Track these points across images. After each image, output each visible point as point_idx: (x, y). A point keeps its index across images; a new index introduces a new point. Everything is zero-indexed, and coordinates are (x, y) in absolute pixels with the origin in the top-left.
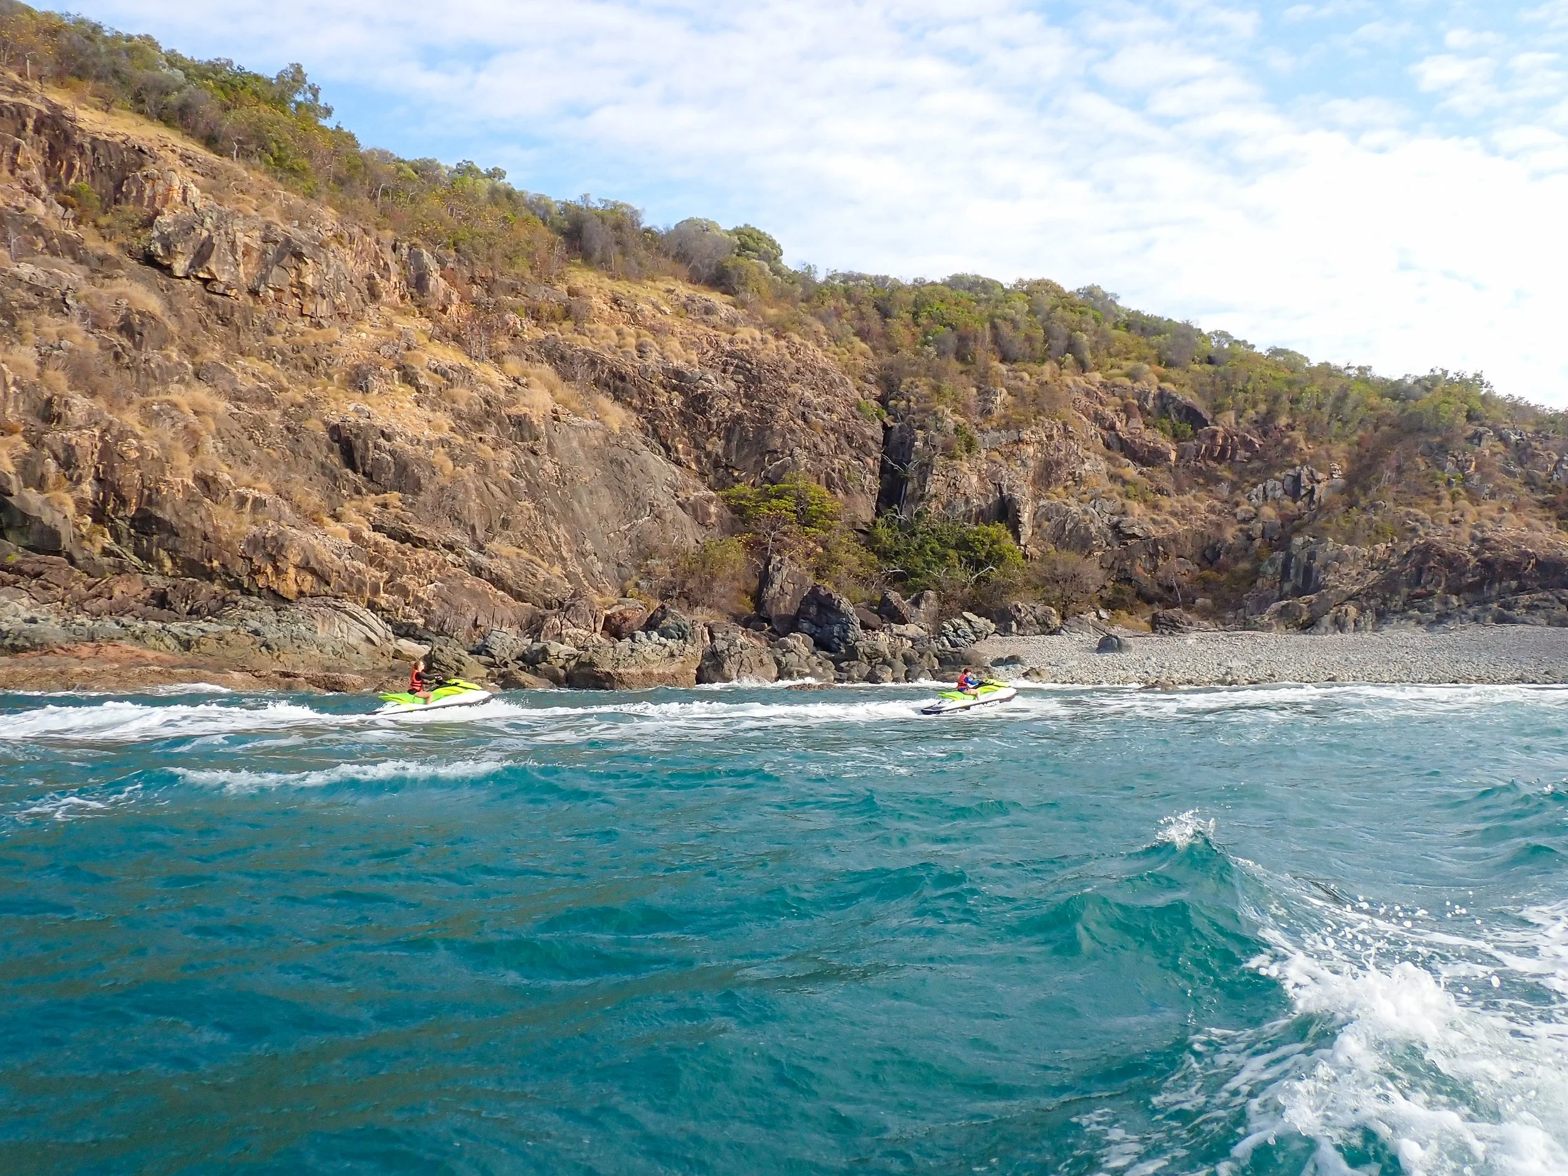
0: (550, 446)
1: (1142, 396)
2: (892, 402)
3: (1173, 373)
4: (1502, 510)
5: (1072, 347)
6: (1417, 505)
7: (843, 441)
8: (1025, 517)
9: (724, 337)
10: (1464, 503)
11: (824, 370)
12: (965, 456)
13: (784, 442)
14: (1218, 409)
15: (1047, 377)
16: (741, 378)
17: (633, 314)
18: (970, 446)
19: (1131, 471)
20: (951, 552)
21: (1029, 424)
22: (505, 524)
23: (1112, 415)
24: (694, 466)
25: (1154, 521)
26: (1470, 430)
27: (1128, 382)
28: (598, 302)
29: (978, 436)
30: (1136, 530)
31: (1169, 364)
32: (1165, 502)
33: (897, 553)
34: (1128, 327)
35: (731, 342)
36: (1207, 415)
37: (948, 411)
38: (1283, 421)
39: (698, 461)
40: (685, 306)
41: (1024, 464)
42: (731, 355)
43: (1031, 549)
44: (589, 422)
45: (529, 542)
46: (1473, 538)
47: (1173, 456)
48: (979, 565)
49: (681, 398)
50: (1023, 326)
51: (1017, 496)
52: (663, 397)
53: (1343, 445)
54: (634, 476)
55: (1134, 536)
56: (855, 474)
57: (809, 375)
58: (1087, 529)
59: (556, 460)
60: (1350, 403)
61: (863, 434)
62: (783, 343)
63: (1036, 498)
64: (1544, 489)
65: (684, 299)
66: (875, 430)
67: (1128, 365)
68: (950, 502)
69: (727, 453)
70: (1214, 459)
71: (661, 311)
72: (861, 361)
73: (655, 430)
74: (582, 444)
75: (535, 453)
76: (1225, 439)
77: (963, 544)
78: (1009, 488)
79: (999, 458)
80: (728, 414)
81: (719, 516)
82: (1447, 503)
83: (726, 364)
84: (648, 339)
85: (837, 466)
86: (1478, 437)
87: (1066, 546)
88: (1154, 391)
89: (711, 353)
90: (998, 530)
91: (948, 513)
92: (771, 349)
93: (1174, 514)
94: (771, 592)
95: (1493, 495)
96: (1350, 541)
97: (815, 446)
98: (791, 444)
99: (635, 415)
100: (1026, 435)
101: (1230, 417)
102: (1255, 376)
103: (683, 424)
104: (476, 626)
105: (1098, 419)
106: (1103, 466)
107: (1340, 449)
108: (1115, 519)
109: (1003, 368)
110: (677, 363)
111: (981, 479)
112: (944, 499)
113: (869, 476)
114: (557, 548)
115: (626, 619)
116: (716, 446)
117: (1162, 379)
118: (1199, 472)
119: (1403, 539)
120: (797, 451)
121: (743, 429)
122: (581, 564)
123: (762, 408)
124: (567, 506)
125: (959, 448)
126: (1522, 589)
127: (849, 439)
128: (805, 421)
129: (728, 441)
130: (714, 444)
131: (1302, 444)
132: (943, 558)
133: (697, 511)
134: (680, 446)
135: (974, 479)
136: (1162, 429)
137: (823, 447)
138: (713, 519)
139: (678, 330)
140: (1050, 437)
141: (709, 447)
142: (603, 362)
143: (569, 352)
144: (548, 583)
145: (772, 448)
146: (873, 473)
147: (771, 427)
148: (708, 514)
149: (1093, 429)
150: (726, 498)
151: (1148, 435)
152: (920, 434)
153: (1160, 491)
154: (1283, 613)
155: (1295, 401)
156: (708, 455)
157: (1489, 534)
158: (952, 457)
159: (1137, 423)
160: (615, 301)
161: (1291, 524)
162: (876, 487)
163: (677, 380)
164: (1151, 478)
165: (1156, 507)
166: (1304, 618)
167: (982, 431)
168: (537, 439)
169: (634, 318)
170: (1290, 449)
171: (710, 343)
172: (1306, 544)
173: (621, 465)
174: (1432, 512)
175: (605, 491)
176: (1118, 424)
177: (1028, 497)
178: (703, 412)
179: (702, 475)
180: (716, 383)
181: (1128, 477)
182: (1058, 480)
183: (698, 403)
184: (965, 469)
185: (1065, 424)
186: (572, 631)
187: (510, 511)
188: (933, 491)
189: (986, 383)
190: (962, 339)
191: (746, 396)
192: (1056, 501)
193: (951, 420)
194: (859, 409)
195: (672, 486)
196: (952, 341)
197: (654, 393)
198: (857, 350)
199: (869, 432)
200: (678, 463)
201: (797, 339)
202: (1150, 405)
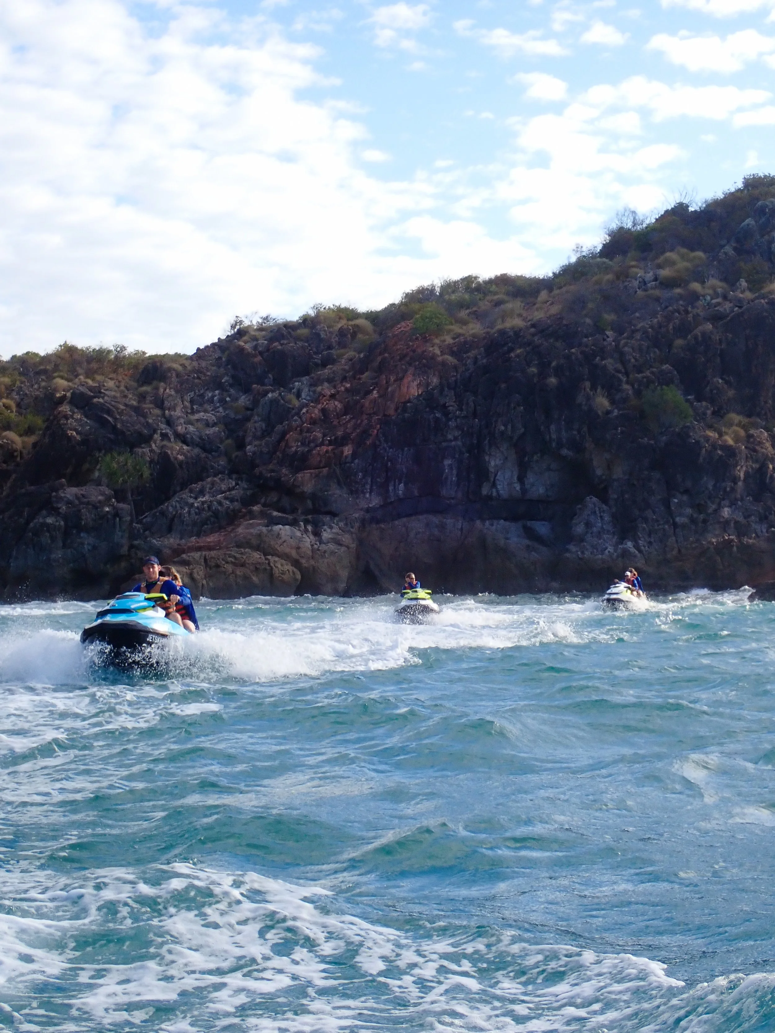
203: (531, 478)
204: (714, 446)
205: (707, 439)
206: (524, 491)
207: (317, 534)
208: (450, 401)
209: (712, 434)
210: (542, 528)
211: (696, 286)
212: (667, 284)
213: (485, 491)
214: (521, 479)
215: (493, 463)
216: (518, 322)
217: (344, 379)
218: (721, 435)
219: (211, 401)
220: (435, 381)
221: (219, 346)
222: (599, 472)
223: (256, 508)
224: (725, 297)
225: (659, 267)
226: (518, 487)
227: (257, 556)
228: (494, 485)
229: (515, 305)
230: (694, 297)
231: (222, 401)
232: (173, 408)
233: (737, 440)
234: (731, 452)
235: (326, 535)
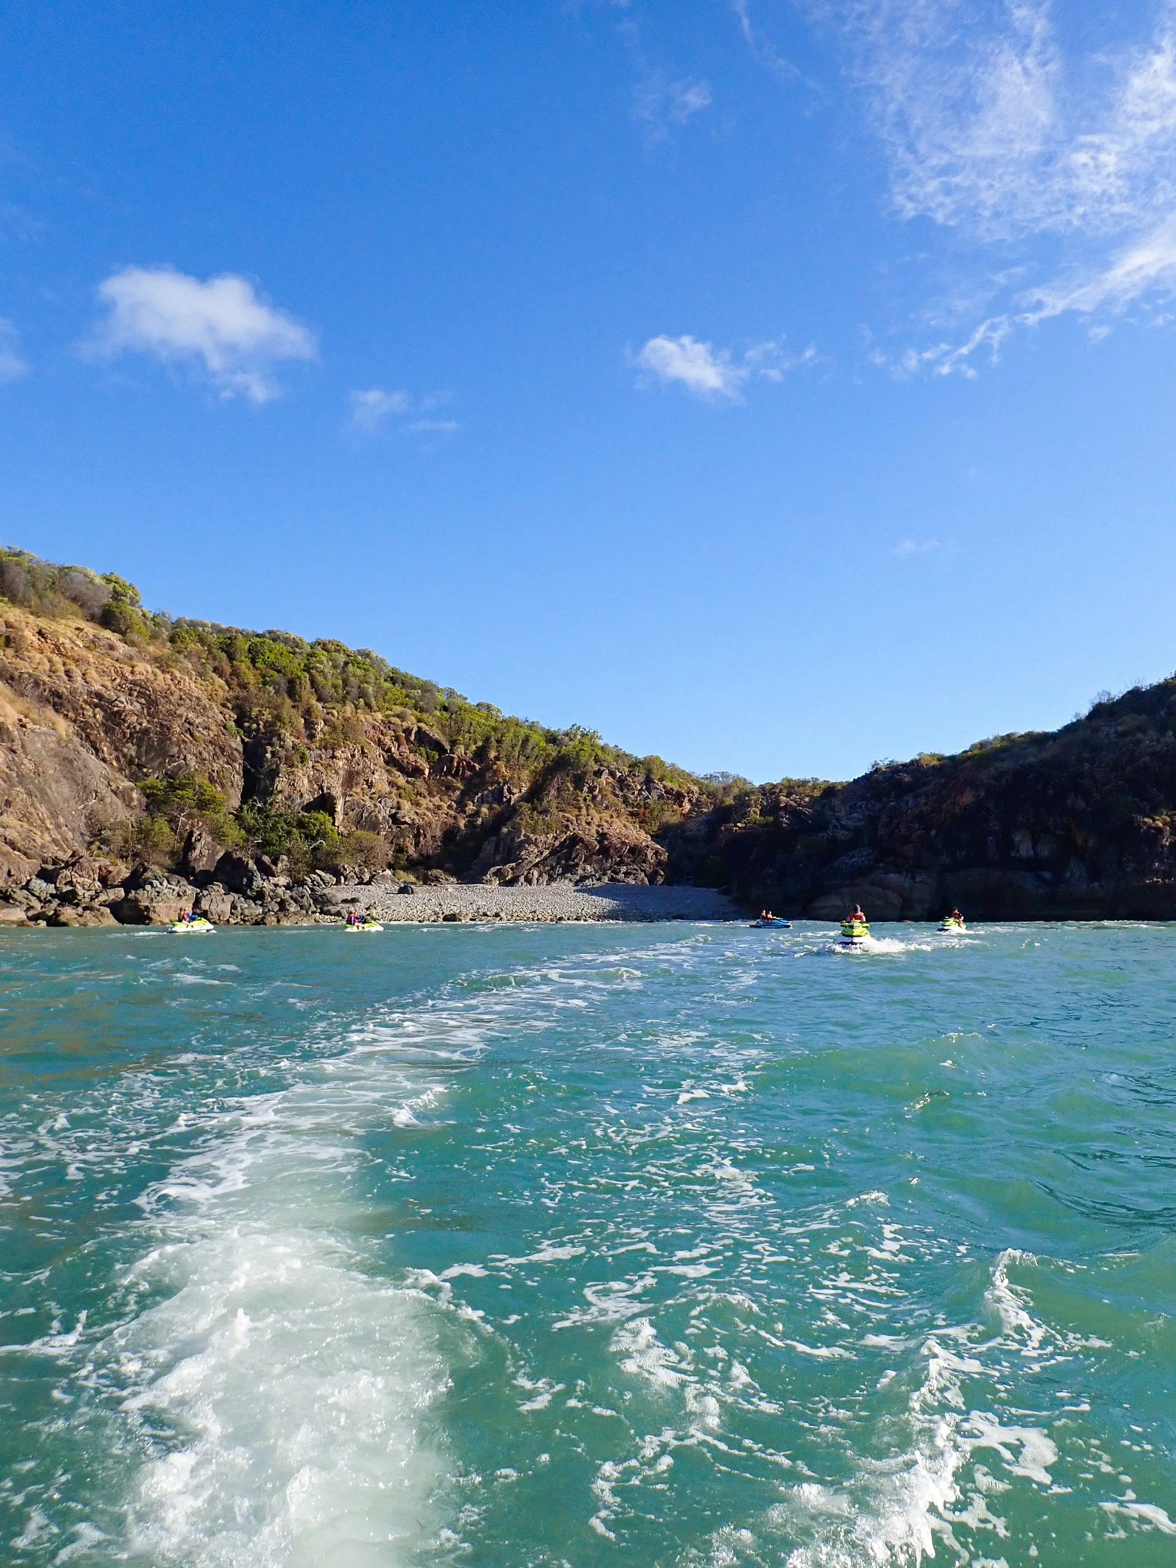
0: (23, 746)
1: (407, 731)
2: (246, 724)
3: (425, 716)
4: (612, 817)
5: (362, 694)
6: (570, 812)
7: (218, 750)
8: (339, 807)
9: (127, 670)
10: (593, 812)
11: (197, 698)
12: (300, 765)
13: (180, 751)
14: (453, 743)
15: (348, 714)
16: (143, 701)
17: (56, 646)
18: (303, 759)
19: (401, 780)
20: (294, 830)
21: (340, 746)
22: (8, 803)
23: (389, 743)
24: (115, 763)
25: (417, 813)
26: (596, 768)
27: (398, 721)
28: (30, 635)
29: (307, 752)
30: (407, 820)
31: (422, 710)
32: (424, 802)
33: (258, 830)
34: (393, 681)
35: (132, 673)
36: (448, 747)
37: (287, 734)
38: (492, 754)
39: (118, 759)
40: (93, 642)
41: (337, 773)
42: (134, 683)
43: (341, 829)
44: (44, 729)
45: (25, 817)
46: (598, 832)
47: (427, 772)
48: (314, 839)
49: (102, 713)
50: (329, 677)
51: (334, 793)
52: (89, 712)
53: (527, 772)
54: (80, 770)
55: (405, 823)
56: (227, 774)
57: (188, 701)
58: (376, 817)
59: (29, 757)
60: (530, 745)
61: (230, 746)
62: (168, 676)
63: (345, 795)
64: (633, 806)
65: (91, 637)
66: (236, 743)
67: (398, 709)
68: (290, 796)
69: (139, 756)
70: (452, 776)
71: (77, 645)
72: (221, 692)
73: (88, 736)
74: (43, 746)
75: (14, 752)
76: (458, 763)
77: (301, 824)
78: (328, 788)
79: (321, 768)
80: (138, 727)
81: (139, 801)
82: (584, 811)
83: (131, 689)
84: (73, 667)
85: (216, 769)
86: (598, 774)
87: (363, 828)
88: (415, 729)
89: (118, 681)
90: (323, 816)
91: (289, 803)
92: (162, 681)
93: (428, 809)
94: (194, 855)
95: (607, 808)
96: (534, 831)
97: (201, 754)
98: (185, 752)
99: (72, 724)
100: (338, 753)
101: (461, 750)
102: (474, 723)
103: (106, 732)
104: (9, 874)
105: (380, 743)
106: (385, 776)
107: (525, 774)
108: (394, 811)
109: (320, 705)
110: (97, 687)
111: (310, 781)
112: (286, 794)
113: (237, 776)
114: (43, 822)
115: (110, 872)
116: (131, 750)
117: (419, 721)
118: (442, 783)
119: (562, 832)
120: (189, 756)
121: (150, 738)
122: (59, 833)
123: (161, 724)
124: (43, 792)
125: (296, 759)
126: (621, 863)
127: (222, 750)
128: (191, 734)
129: (139, 747)
130: (129, 749)
131: (503, 769)
132: (289, 833)
133: (123, 795)
134: (105, 749)
135: (306, 781)
136: (421, 754)
137: (205, 755)
138: (135, 803)
139: (92, 660)
140: (353, 756)
141: (125, 750)
142: (44, 684)
143: (17, 674)
144: (43, 846)
145: (171, 753)
146: (239, 774)
147: (170, 739)
148: (132, 799)
149: (379, 751)
150: (142, 789)
151: (412, 757)
152: (269, 748)
153: (420, 794)
154: (498, 874)
155: (499, 741)
156: (125, 756)
157: (606, 831)
158: (292, 766)
159: (405, 749)
160: (40, 633)
161: (501, 819)
162: (241, 783)
163: (99, 700)
164: (413, 785)
165: (418, 804)
166: (510, 877)
167: (309, 749)
168: (13, 741)
169: (58, 649)
170: (496, 772)
171: (117, 673)
172: (509, 832)
173: (71, 762)
174: (577, 816)
175: (64, 781)
176: (393, 749)
177: (339, 794)
178: (119, 725)
179: (121, 770)
180: (129, 705)
181: (399, 784)
182: (357, 784)
183: (114, 718)
184: (300, 774)
185: (362, 748)
186: (80, 880)
187: (9, 795)
188: (279, 788)
189: (310, 715)
190: (291, 682)
191: (149, 714)
192: (356, 797)
193: (289, 741)
194: (225, 727)
195: (106, 778)
196: (284, 685)
197: (83, 709)
198: (216, 684)
199: (234, 745)
200: (104, 760)
201: (177, 674)
202: (412, 738)
203: (1039, 848)
204: (1150, 827)
205: (1145, 823)
206: (1036, 854)
207: (913, 878)
208: (991, 805)
209: (1148, 820)
210: (1047, 875)
211: (1140, 736)
212: (1123, 735)
213: (1013, 854)
214: (1034, 847)
215: (1017, 838)
216: (1032, 760)
217: (933, 794)
218: (1154, 820)
219: (861, 807)
220: (982, 794)
221: (866, 777)
222: (1080, 843)
223: (882, 865)
224: (1158, 741)
225: (1118, 725)
226: (1032, 852)
227: (880, 890)
228: (1018, 851)
229: (1032, 750)
230: (1139, 742)
231: (866, 807)
232: (840, 811)
233: (1165, 823)
234: (1159, 831)
235: (918, 880)
